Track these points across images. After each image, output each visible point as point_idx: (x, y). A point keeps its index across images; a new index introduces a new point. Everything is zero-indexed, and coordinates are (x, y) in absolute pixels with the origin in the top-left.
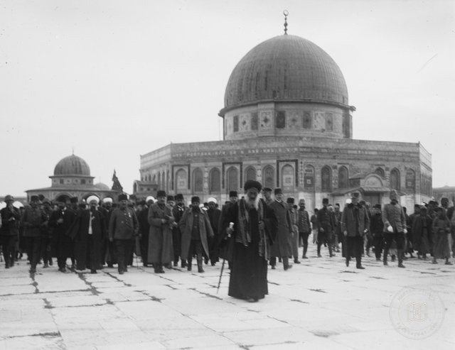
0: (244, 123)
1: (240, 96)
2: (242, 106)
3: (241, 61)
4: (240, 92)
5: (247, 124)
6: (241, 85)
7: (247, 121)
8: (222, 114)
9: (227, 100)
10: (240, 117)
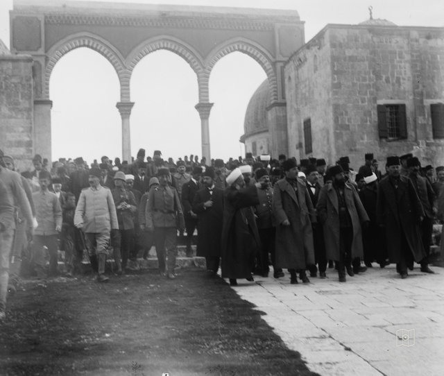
0: (261, 148)
1: (257, 123)
2: (259, 133)
3: (257, 91)
4: (256, 120)
5: (264, 149)
6: (256, 113)
7: (264, 146)
8: (243, 140)
9: (246, 128)
10: (257, 143)
